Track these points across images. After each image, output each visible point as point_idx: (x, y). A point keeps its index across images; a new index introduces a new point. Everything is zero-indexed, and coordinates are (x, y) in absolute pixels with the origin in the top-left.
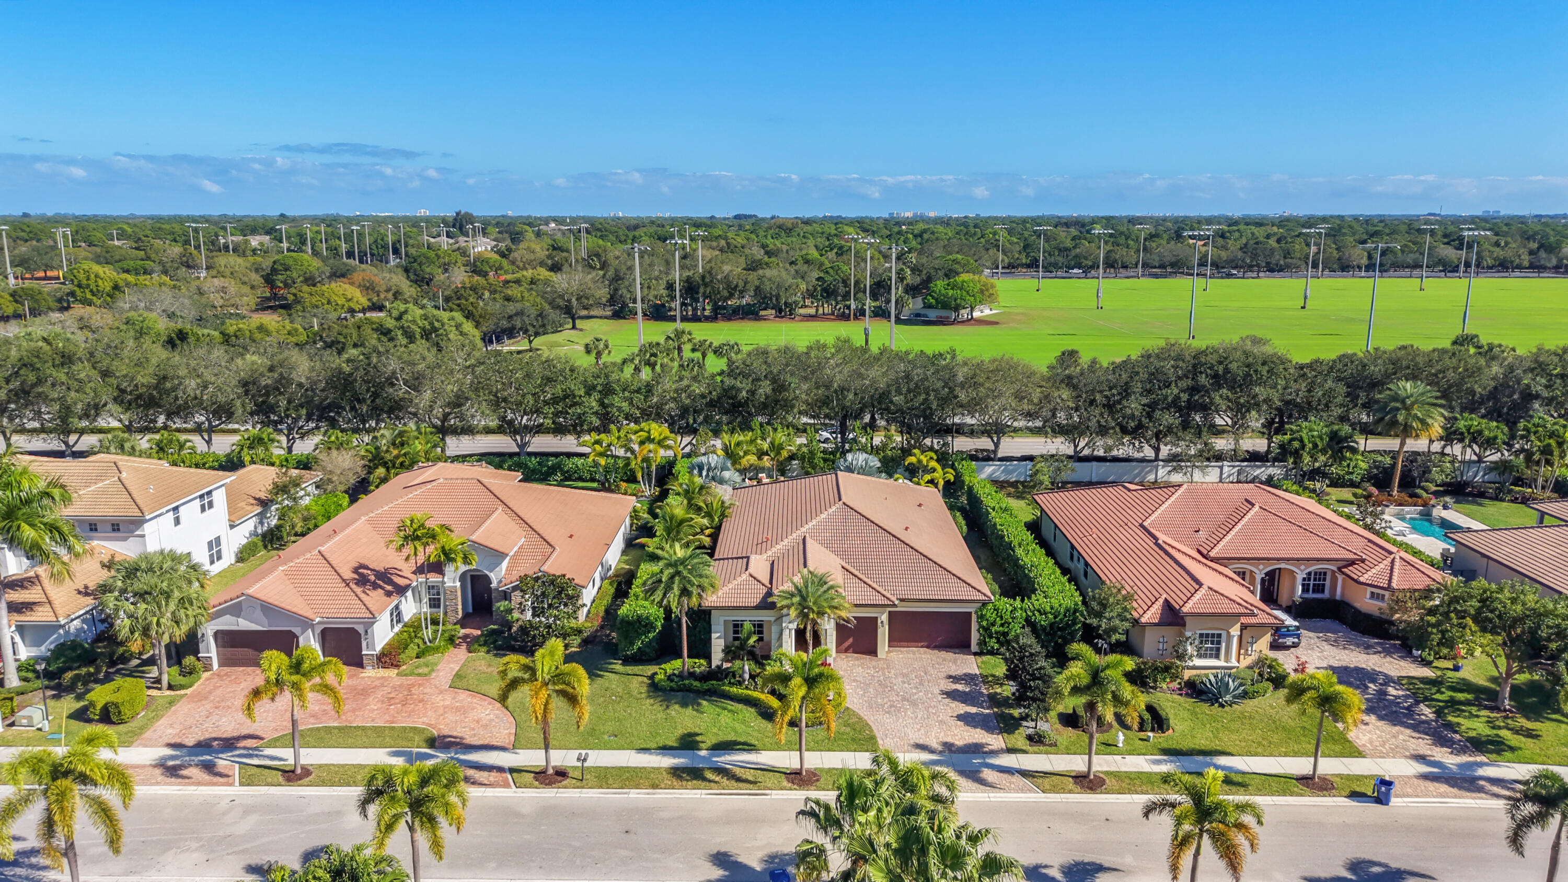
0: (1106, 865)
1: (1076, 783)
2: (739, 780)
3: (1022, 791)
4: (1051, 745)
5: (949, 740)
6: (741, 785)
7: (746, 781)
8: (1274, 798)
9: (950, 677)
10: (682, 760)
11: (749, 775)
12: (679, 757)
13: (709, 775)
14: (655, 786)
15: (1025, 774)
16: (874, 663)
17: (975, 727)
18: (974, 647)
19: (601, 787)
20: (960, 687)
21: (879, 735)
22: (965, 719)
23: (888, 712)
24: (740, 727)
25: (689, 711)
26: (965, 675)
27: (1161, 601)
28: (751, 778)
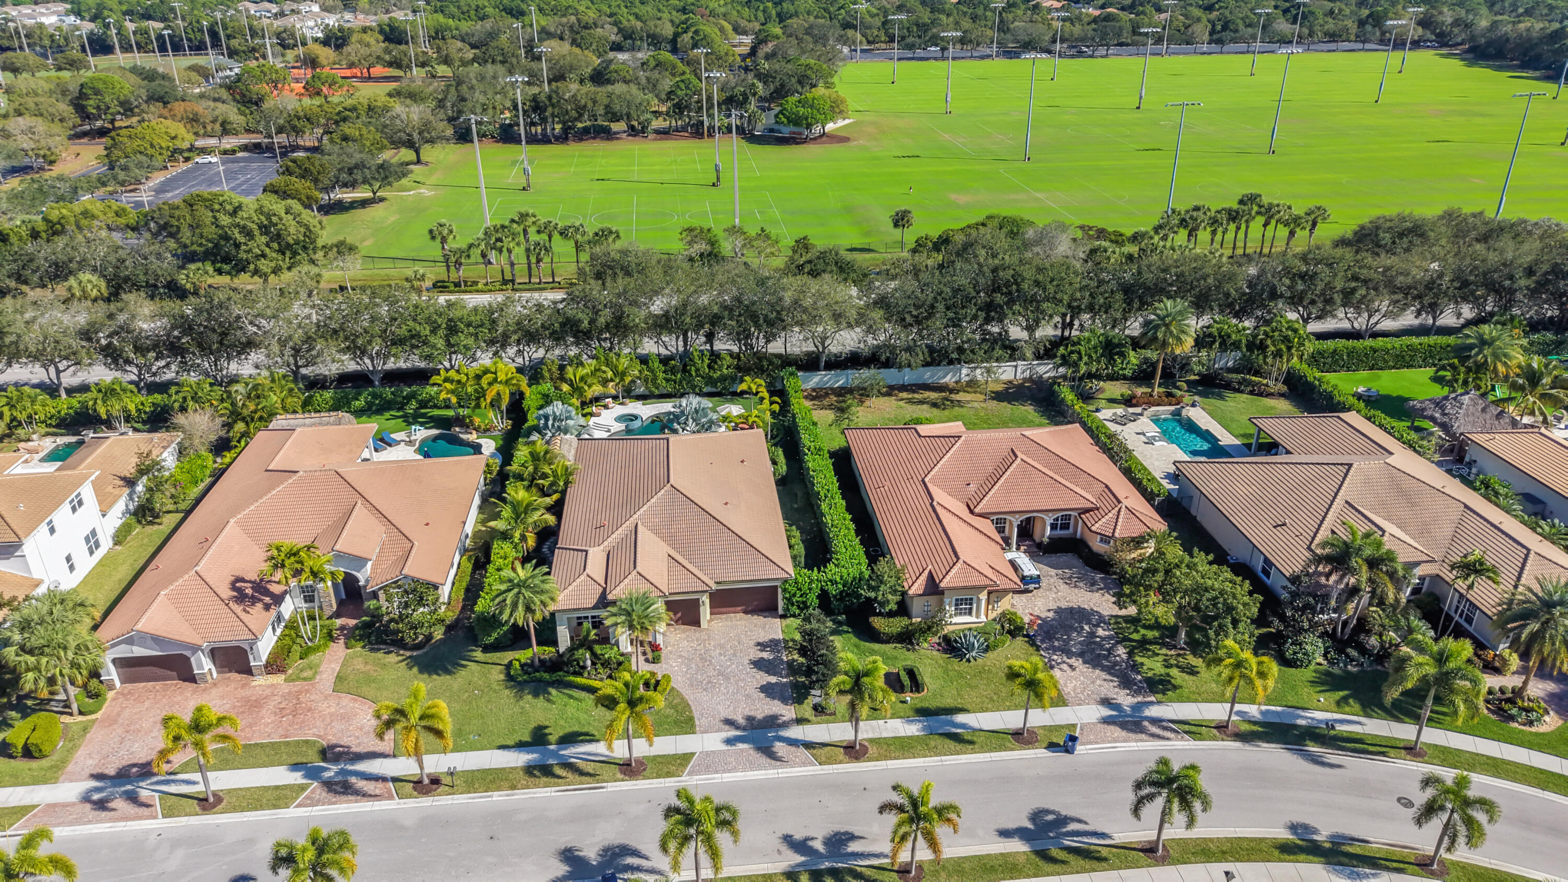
0: (856, 834)
1: (846, 754)
2: (582, 773)
3: (804, 764)
4: (830, 714)
5: (752, 713)
6: (584, 778)
7: (588, 774)
8: (992, 754)
9: (759, 644)
10: (535, 755)
11: (589, 768)
12: (532, 752)
13: (558, 771)
14: (513, 787)
15: (809, 745)
16: (697, 635)
17: (774, 698)
18: (781, 612)
19: (469, 792)
20: (765, 655)
21: (696, 715)
22: (768, 690)
23: (705, 690)
24: (583, 717)
25: (540, 702)
26: (771, 641)
27: (927, 572)
28: (591, 771)
